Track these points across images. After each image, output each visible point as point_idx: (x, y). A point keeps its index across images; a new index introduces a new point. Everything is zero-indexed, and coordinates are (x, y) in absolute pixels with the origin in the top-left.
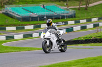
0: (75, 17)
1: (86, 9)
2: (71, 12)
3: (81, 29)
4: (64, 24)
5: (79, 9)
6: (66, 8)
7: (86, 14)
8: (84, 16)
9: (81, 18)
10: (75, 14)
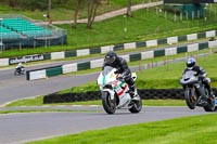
0: (65, 43)
1: (89, 26)
2: (57, 33)
3: (79, 70)
4: (42, 57)
5: (74, 27)
6: (47, 23)
7: (88, 38)
8: (85, 42)
9: (78, 46)
10: (65, 37)
